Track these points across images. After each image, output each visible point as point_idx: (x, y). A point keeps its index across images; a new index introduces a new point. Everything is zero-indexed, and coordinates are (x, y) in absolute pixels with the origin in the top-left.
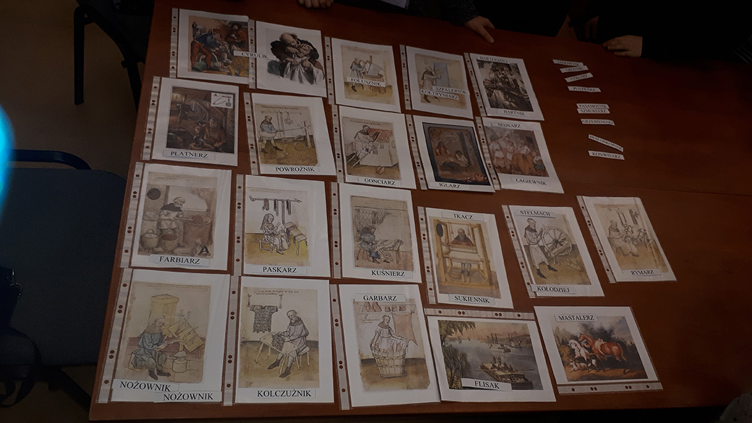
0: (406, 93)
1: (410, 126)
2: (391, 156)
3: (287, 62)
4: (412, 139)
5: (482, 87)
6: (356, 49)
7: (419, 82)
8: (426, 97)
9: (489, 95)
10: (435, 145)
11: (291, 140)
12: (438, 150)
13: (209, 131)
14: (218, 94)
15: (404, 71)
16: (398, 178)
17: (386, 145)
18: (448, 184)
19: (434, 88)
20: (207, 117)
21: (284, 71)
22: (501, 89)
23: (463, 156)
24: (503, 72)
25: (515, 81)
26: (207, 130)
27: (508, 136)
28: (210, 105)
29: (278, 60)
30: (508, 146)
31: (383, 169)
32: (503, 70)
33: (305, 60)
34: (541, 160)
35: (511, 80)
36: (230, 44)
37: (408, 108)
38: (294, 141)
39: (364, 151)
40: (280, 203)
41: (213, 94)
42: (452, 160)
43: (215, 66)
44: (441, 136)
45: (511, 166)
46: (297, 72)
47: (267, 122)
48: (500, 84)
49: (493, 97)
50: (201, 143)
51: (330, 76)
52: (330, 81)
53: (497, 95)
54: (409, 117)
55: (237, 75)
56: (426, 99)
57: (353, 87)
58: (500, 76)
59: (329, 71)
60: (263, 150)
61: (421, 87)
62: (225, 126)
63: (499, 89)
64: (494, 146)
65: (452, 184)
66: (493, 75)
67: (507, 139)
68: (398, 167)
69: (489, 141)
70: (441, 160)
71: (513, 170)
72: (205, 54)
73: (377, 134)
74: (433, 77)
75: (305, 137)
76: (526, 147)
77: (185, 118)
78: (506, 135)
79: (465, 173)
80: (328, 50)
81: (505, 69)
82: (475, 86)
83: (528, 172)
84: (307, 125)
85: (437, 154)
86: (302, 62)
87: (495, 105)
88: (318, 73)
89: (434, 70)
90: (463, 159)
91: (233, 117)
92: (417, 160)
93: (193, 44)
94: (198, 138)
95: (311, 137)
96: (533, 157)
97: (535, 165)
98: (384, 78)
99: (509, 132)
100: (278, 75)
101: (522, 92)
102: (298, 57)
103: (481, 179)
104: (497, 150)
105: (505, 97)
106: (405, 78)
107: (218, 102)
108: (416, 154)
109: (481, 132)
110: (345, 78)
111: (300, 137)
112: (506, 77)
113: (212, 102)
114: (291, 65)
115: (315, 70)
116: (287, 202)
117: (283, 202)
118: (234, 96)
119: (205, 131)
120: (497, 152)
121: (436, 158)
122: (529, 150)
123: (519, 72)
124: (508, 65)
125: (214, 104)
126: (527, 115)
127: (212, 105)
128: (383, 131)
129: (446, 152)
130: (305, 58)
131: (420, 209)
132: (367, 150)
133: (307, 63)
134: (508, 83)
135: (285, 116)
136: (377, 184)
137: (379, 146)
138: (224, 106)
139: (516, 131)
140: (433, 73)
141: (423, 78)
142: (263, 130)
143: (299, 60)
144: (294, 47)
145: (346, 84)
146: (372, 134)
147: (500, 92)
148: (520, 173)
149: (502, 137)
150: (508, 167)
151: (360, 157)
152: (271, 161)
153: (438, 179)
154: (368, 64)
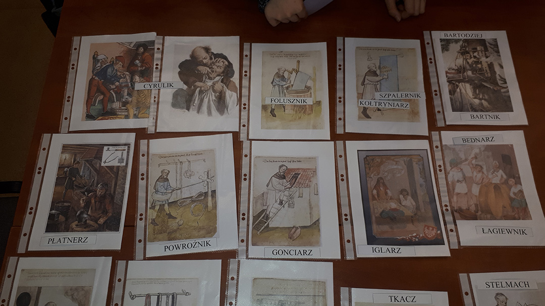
0: (339, 108)
1: (340, 158)
2: (311, 208)
3: (196, 87)
4: (341, 178)
5: (443, 80)
6: (281, 54)
7: (357, 90)
8: (365, 109)
9: (452, 92)
10: (372, 183)
11: (188, 201)
12: (375, 192)
13: (95, 202)
14: (111, 148)
15: (339, 75)
16: (317, 243)
17: (306, 192)
18: (385, 248)
19: (377, 95)
20: (95, 181)
21: (190, 101)
22: (470, 81)
23: (409, 197)
24: (476, 54)
25: (491, 66)
26: (93, 201)
27: (476, 158)
28: (100, 164)
29: (185, 87)
30: (475, 174)
31: (299, 230)
32: (475, 50)
33: (217, 82)
34: (521, 191)
35: (485, 65)
36: (132, 74)
37: (340, 131)
38: (193, 201)
39: (277, 205)
40: (164, 298)
41: (106, 148)
42: (393, 205)
43: (112, 109)
44: (382, 167)
45: (476, 205)
46: (206, 100)
47: (164, 179)
48: (470, 73)
49: (457, 95)
50: (84, 220)
51: (244, 100)
52: (243, 106)
53: (463, 91)
54: (340, 143)
55: (136, 116)
56: (365, 114)
57: (272, 112)
58: (470, 61)
59: (245, 91)
60: (154, 222)
61: (361, 96)
62: (114, 192)
63: (467, 82)
64: (454, 175)
65: (390, 247)
66: (460, 61)
67: (474, 162)
68: (318, 226)
69: (448, 168)
70: (378, 207)
71: (480, 213)
72: (103, 93)
73: (295, 177)
74: (377, 79)
75: (206, 193)
76: (501, 171)
77: (71, 186)
78: (472, 156)
79: (410, 227)
80: (246, 62)
81: (479, 48)
82: (433, 80)
83: (500, 215)
84: (210, 176)
85: (374, 198)
86: (213, 86)
87: (459, 107)
88: (231, 97)
89: (380, 68)
90: (409, 202)
91: (125, 176)
92: (345, 210)
93: (91, 82)
94: (82, 213)
95: (214, 192)
96: (510, 188)
97: (512, 200)
98: (312, 91)
99: (477, 151)
100: (183, 108)
101: (500, 82)
102: (210, 78)
103: (431, 234)
104: (458, 181)
105: (474, 92)
106: (339, 86)
107: (110, 158)
108: (344, 201)
109: (438, 155)
110: (263, 100)
111: (200, 195)
112: (477, 62)
113: (103, 160)
114: (201, 92)
115: (228, 93)
116: (173, 296)
117: (168, 296)
118: (129, 147)
119: (91, 202)
120: (458, 185)
121: (372, 204)
122: (505, 177)
123: (498, 52)
124: (482, 42)
125: (105, 162)
126: (505, 118)
127: (103, 164)
128: (304, 170)
129: (386, 193)
130: (218, 78)
131: (344, 291)
132: (281, 203)
133: (219, 86)
134: (481, 70)
135: (185, 166)
136: (289, 257)
137: (297, 194)
138: (115, 163)
139: (488, 148)
140: (378, 72)
141: (363, 84)
142: (157, 191)
143: (210, 83)
144: (205, 65)
145: (264, 107)
146: (289, 177)
147: (468, 85)
148: (489, 216)
149: (466, 160)
150: (473, 208)
151: (271, 215)
152: (160, 236)
153: (372, 240)
154: (294, 74)
